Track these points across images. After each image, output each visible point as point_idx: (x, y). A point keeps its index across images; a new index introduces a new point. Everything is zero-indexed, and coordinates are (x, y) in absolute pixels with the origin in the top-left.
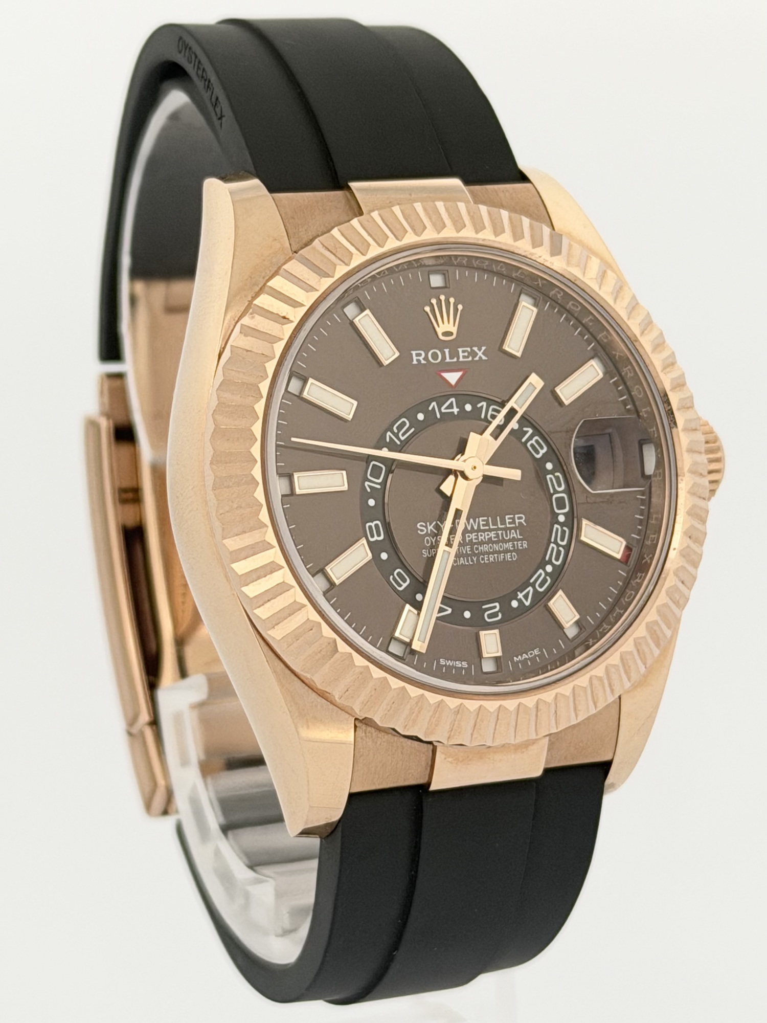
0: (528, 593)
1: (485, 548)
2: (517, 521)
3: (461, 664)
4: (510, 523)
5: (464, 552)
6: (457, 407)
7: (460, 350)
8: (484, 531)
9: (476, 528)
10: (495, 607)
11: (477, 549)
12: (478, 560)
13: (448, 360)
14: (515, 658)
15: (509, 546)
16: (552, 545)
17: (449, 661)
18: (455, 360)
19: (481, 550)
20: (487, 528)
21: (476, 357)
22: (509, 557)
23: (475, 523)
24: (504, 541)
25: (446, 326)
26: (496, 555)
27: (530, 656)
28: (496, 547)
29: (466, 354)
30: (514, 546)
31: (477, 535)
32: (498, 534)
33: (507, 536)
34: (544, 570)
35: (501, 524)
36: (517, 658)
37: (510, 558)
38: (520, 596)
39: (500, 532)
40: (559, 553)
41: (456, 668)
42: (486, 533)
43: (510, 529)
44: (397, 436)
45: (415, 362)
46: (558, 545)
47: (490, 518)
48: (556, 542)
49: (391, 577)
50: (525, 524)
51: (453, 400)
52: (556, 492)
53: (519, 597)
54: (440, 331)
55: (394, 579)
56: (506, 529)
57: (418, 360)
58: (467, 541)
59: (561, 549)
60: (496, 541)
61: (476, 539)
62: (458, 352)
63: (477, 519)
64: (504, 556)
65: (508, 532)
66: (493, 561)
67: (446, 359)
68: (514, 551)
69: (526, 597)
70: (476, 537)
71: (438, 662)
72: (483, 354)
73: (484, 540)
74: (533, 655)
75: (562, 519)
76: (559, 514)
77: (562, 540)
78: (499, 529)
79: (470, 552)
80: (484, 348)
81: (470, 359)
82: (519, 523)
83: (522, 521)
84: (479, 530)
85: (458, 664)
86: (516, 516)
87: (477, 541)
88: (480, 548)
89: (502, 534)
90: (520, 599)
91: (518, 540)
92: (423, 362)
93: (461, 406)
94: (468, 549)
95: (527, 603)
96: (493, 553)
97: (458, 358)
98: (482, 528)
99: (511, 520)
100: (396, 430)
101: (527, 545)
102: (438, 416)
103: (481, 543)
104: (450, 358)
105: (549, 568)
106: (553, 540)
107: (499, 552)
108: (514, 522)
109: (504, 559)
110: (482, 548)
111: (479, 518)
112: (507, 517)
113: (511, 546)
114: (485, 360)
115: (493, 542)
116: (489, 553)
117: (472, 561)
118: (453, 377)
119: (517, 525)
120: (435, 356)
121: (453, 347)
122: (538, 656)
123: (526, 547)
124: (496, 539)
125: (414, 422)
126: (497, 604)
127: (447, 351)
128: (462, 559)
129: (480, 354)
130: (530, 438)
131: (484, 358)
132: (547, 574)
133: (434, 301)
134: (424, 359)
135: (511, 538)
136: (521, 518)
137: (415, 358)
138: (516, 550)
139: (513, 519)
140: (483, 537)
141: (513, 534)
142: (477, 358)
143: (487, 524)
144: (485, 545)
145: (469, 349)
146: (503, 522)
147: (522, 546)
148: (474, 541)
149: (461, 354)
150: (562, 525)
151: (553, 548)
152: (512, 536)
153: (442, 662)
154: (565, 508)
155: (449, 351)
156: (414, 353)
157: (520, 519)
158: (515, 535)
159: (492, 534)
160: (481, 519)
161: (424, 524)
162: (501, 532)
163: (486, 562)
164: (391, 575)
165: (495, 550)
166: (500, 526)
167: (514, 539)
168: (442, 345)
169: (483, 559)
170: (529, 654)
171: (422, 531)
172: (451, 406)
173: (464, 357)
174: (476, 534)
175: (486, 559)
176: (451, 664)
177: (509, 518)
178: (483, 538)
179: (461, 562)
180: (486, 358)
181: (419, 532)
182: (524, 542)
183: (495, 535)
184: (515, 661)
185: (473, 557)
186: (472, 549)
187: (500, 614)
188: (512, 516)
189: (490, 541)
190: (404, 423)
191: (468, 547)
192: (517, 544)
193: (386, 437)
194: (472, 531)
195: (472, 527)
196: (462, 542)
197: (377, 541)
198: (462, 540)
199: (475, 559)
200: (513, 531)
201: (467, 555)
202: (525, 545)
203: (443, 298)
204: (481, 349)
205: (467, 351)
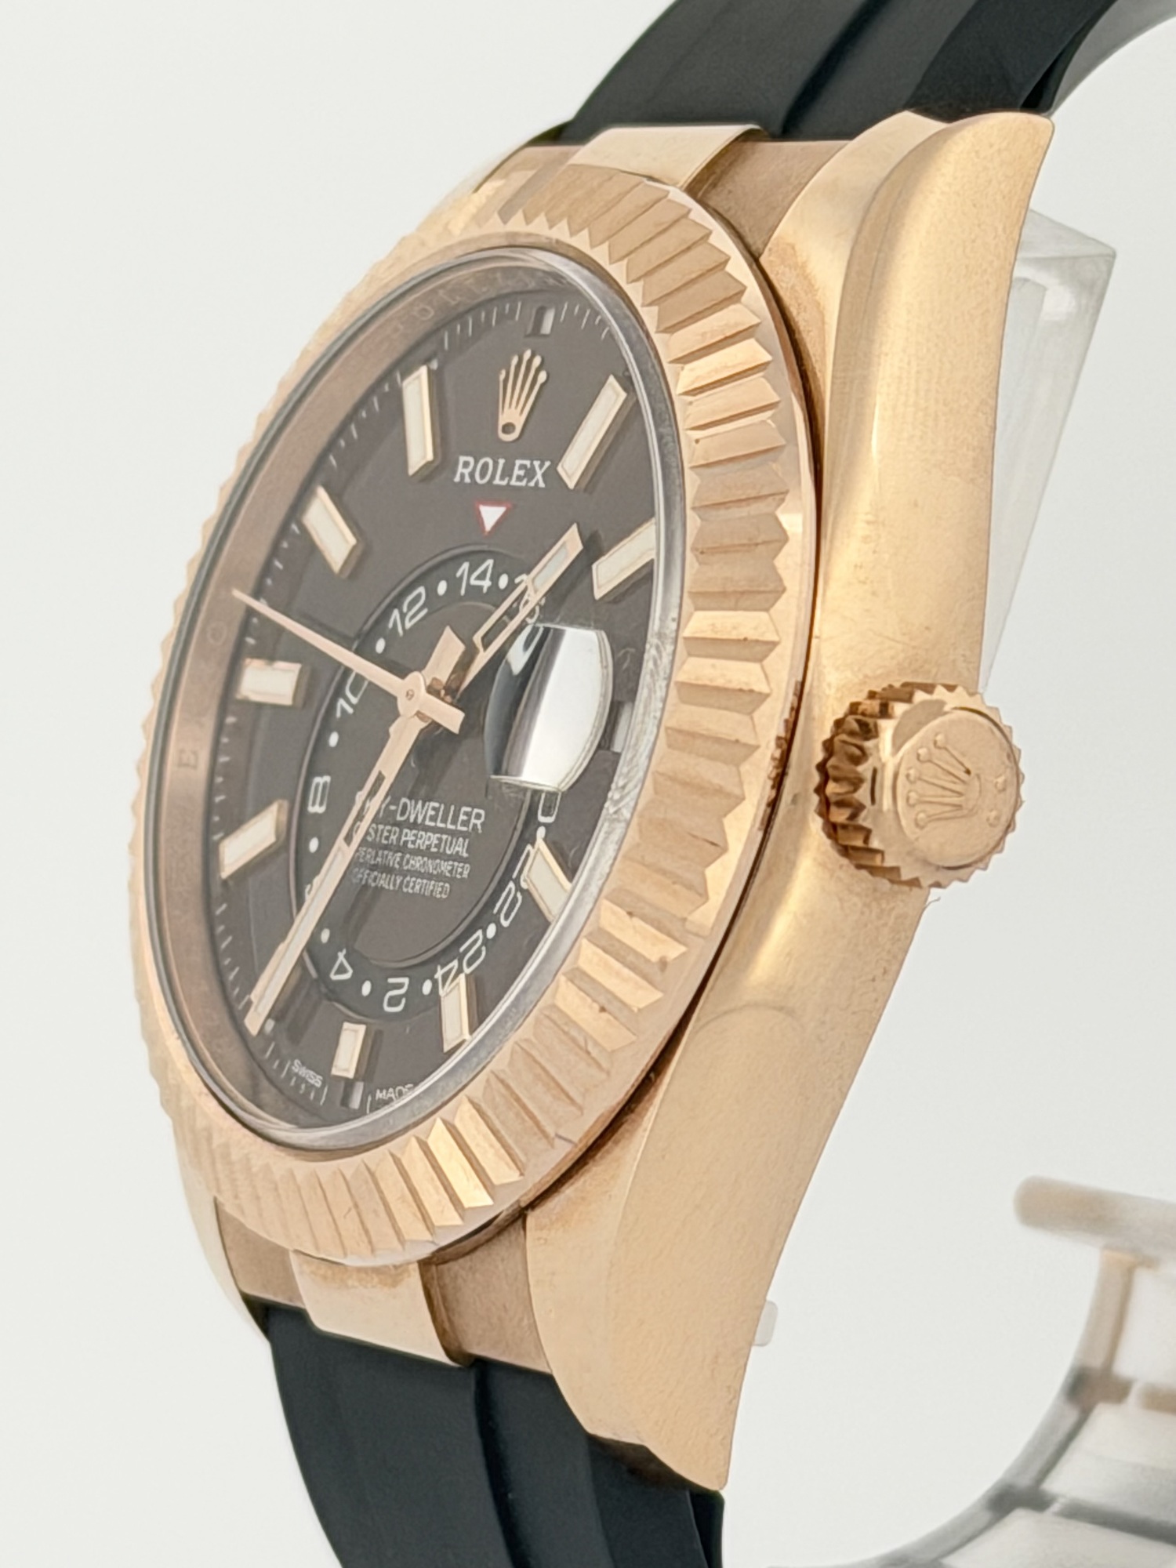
0: (450, 971)
1: (416, 863)
2: (473, 821)
3: (315, 1078)
4: (463, 823)
5: (391, 864)
6: (491, 578)
7: (518, 462)
8: (427, 829)
9: (420, 820)
10: (402, 986)
11: (408, 862)
12: (402, 884)
13: (497, 481)
14: (377, 1092)
16: (511, 884)
17: (304, 1068)
18: (505, 482)
19: (412, 865)
20: (433, 824)
21: (532, 480)
22: (439, 889)
23: (422, 809)
24: (444, 857)
25: (513, 413)
26: (425, 882)
28: (430, 866)
29: (522, 473)
30: (451, 872)
31: (416, 836)
32: (441, 841)
33: (450, 848)
34: (485, 932)
35: (451, 823)
36: (380, 1092)
37: (440, 893)
38: (439, 973)
39: (444, 838)
40: (514, 901)
41: (307, 1084)
42: (428, 834)
43: (459, 835)
44: (403, 618)
45: (457, 479)
46: (518, 887)
47: (442, 806)
48: (517, 882)
50: (480, 830)
51: (489, 563)
53: (435, 976)
54: (502, 420)
56: (454, 834)
57: (461, 475)
58: (401, 844)
59: (519, 896)
60: (434, 853)
61: (412, 842)
62: (515, 466)
63: (427, 804)
64: (434, 886)
65: (455, 839)
66: (418, 892)
67: (495, 477)
68: (449, 880)
69: (444, 978)
70: (414, 838)
71: (290, 1065)
72: (542, 475)
73: (421, 848)
75: (540, 835)
76: (540, 825)
77: (527, 878)
78: (446, 831)
79: (398, 867)
80: (546, 464)
81: (524, 483)
82: (474, 826)
83: (479, 823)
84: (422, 826)
85: (312, 1077)
86: (475, 811)
87: (413, 846)
88: (412, 862)
89: (446, 841)
90: (437, 981)
91: (461, 859)
92: (467, 480)
93: (495, 577)
94: (397, 860)
95: (444, 992)
96: (422, 876)
97: (510, 479)
98: (427, 822)
99: (465, 818)
100: (405, 609)
101: (469, 875)
102: (464, 591)
103: (417, 852)
104: (500, 478)
105: (491, 931)
106: (514, 874)
107: (430, 877)
108: (467, 823)
109: (432, 892)
111: (430, 801)
112: (463, 809)
113: (448, 868)
114: (541, 489)
115: (430, 855)
116: (418, 874)
117: (395, 884)
118: (490, 516)
119: (470, 829)
120: (484, 471)
121: (510, 454)
123: (467, 877)
124: (436, 850)
125: (431, 600)
126: (406, 981)
127: (501, 462)
128: (384, 875)
129: (539, 476)
131: (542, 485)
132: (485, 941)
133: (515, 360)
134: (470, 475)
135: (454, 852)
136: (480, 817)
137: (460, 469)
138: (451, 880)
139: (470, 816)
140: (423, 840)
141: (459, 846)
142: (532, 484)
143: (435, 818)
144: (419, 858)
145: (529, 464)
146: (455, 818)
147: (461, 874)
148: (410, 846)
149: (516, 472)
151: (510, 892)
152: (457, 848)
153: (296, 1065)
154: (551, 814)
155: (504, 465)
156: (462, 459)
157: (478, 818)
158: (461, 849)
159: (435, 840)
160: (431, 804)
162: (447, 837)
163: (410, 891)
165: (427, 871)
166: (449, 826)
167: (456, 857)
168: (497, 449)
169: (408, 884)
172: (484, 575)
173: (518, 478)
174: (416, 832)
175: (411, 884)
176: (303, 1075)
177: (464, 813)
178: (421, 842)
179: (381, 882)
182: (466, 866)
183: (437, 842)
184: (376, 1098)
185: (398, 878)
186: (401, 863)
187: (404, 1001)
188: (469, 810)
189: (427, 851)
190: (419, 597)
191: (398, 855)
192: (457, 868)
193: (389, 619)
194: (414, 824)
195: (417, 817)
196: (395, 843)
197: (316, 814)
198: (397, 839)
199: (398, 881)
200: (461, 840)
201: (392, 871)
202: (467, 871)
203: (527, 354)
204: (543, 466)
205: (526, 467)
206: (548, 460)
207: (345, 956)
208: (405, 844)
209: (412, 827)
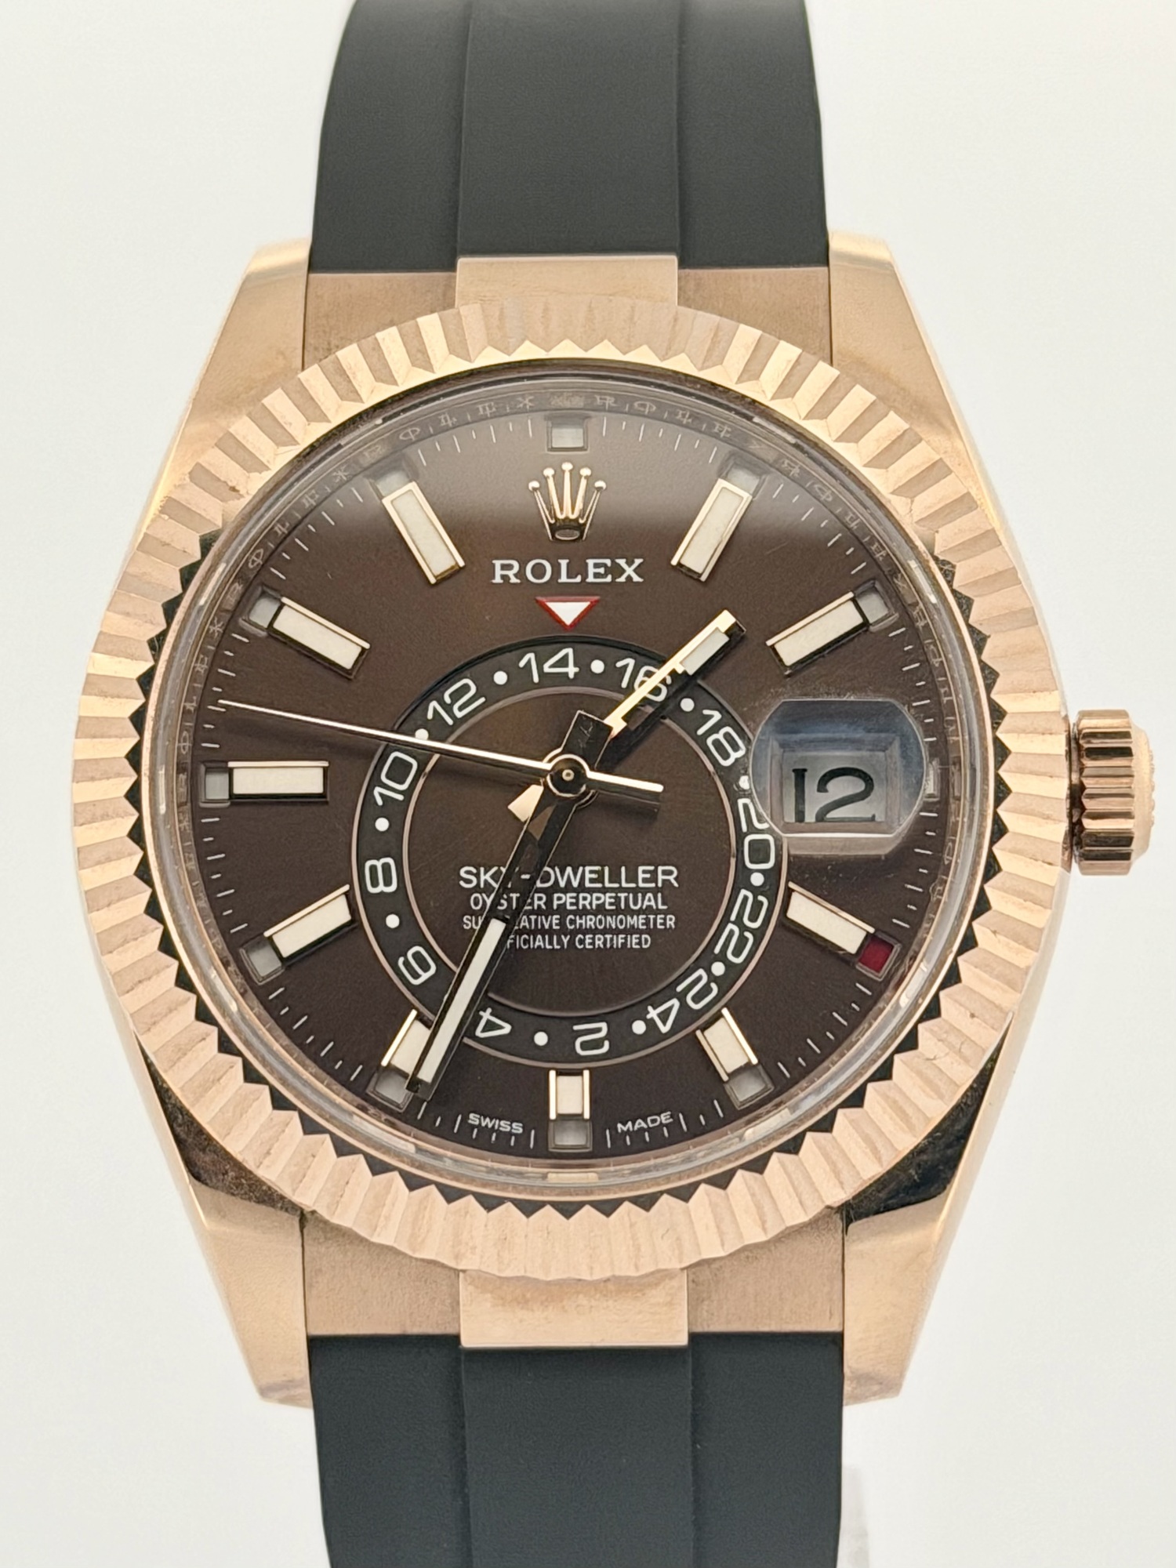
0: (669, 1009)
1: (589, 922)
2: (661, 877)
3: (511, 1125)
4: (645, 880)
5: (547, 927)
6: (576, 665)
7: (591, 562)
8: (591, 891)
9: (575, 884)
10: (599, 1030)
11: (572, 922)
12: (571, 942)
13: (564, 579)
14: (619, 1126)
15: (638, 921)
16: (730, 926)
17: (488, 1120)
18: (578, 579)
19: (581, 925)
20: (599, 885)
21: (620, 576)
22: (634, 941)
23: (575, 874)
24: (629, 912)
25: (567, 519)
26: (608, 937)
27: (651, 1125)
28: (611, 922)
29: (602, 570)
30: (647, 923)
31: (577, 898)
32: (618, 899)
33: (635, 903)
34: (709, 971)
35: (628, 881)
36: (624, 1124)
37: (636, 944)
38: (653, 1013)
39: (623, 895)
40: (743, 941)
41: (499, 1132)
42: (595, 895)
43: (645, 891)
44: (448, 709)
45: (498, 580)
46: (743, 928)
47: (607, 869)
48: (739, 922)
49: (401, 960)
50: (676, 885)
51: (569, 651)
52: (752, 829)
53: (649, 1017)
54: (552, 526)
55: (407, 964)
56: (635, 891)
57: (503, 577)
58: (555, 907)
59: (748, 934)
60: (612, 910)
61: (572, 904)
62: (586, 565)
63: (581, 869)
64: (626, 939)
65: (640, 895)
66: (602, 946)
67: (559, 576)
68: (648, 931)
69: (664, 1017)
70: (574, 901)
71: (465, 1119)
72: (635, 571)
73: (588, 907)
74: (658, 1123)
75: (757, 880)
76: (752, 871)
77: (753, 918)
78: (621, 889)
79: (558, 927)
80: (638, 562)
81: (609, 579)
82: (664, 881)
83: (671, 878)
84: (582, 888)
85: (504, 1125)
86: (660, 869)
87: (574, 908)
88: (578, 921)
89: (627, 899)
90: (652, 1020)
91: (657, 912)
92: (514, 580)
93: (583, 664)
94: (554, 922)
95: (664, 1029)
96: (604, 932)
97: (585, 576)
98: (588, 884)
99: (648, 876)
100: (448, 700)
101: (675, 923)
102: (536, 679)
103: (584, 912)
104: (569, 576)
105: (718, 969)
106: (733, 917)
107: (617, 932)
108: (654, 879)
109: (624, 945)
110: (583, 921)
111: (584, 866)
112: (641, 869)
113: (641, 921)
114: (638, 583)
115: (606, 913)
116: (594, 931)
117: (560, 942)
119: (660, 885)
120: (539, 571)
121: (574, 553)
122: (667, 1125)
123: (673, 926)
124: (614, 907)
125: (487, 689)
126: (604, 1026)
127: (564, 563)
128: (539, 937)
129: (630, 571)
130: (715, 729)
131: (636, 578)
132: (712, 978)
133: (549, 472)
134: (516, 575)
135: (644, 907)
136: (670, 873)
137: (498, 572)
138: (651, 931)
139: (654, 873)
140: (587, 901)
141: (649, 901)
142: (622, 579)
143: (601, 880)
144: (589, 917)
145: (608, 562)
146: (632, 877)
147: (664, 924)
148: (569, 907)
149: (591, 570)
150: (756, 891)
151: (732, 933)
152: (646, 903)
153: (474, 1119)
154: (766, 860)
155: (568, 564)
156: (498, 563)
157: (667, 874)
158: (653, 903)
159: (607, 899)
160: (588, 869)
161: (474, 871)
162: (626, 894)
163: (588, 947)
164: (401, 956)
165: (608, 926)
166: (624, 885)
167: (649, 910)
169: (582, 942)
170: (649, 1119)
171: (468, 881)
172: (563, 662)
173: (596, 575)
174: (574, 895)
175: (588, 941)
176: (490, 1126)
177: (644, 872)
178: (587, 903)
179: (537, 944)
180: (640, 580)
181: (462, 883)
182: (668, 917)
183: (613, 900)
184: (620, 1131)
185: (563, 937)
186: (562, 923)
187: (607, 1043)
188: (651, 868)
189: (600, 910)
190: (466, 688)
191: (555, 917)
192: (655, 920)
193: (427, 709)
194: (568, 888)
195: (569, 881)
196: (544, 907)
197: (382, 893)
198: (545, 904)
199: (565, 940)
200: (649, 895)
201: (550, 932)
202: (671, 922)
203: (568, 467)
204: (633, 562)
205: (605, 565)
206: (638, 558)
207: (492, 1014)
208: (562, 907)
209: (565, 891)
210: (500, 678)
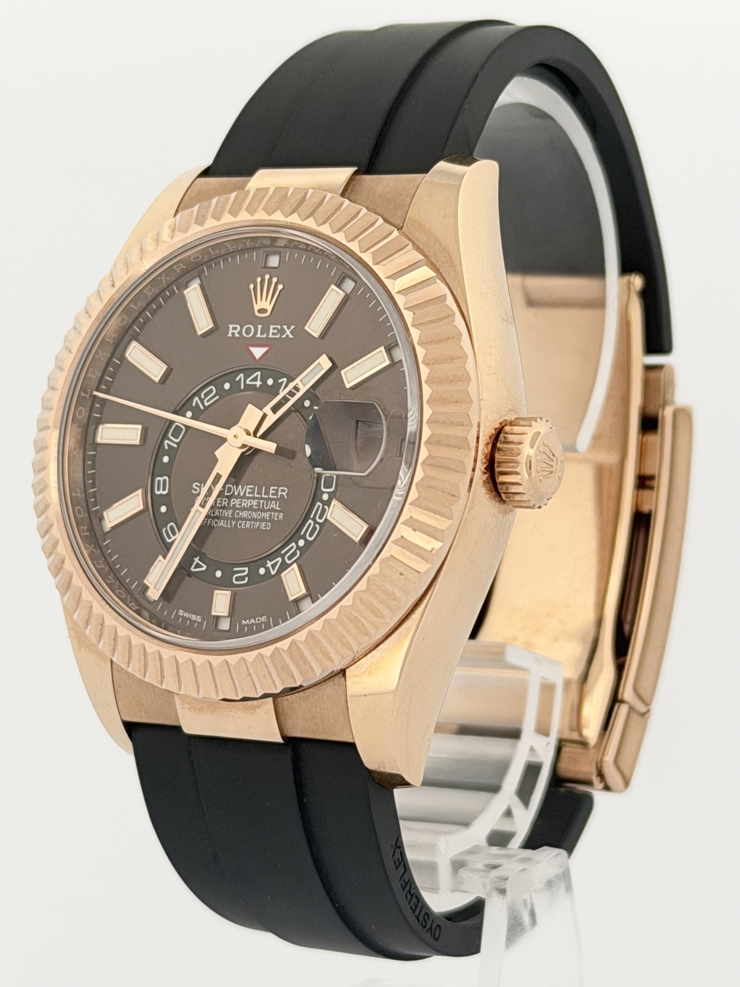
0: (277, 563)
1: (244, 514)
2: (280, 493)
3: (196, 617)
4: (273, 494)
5: (226, 515)
6: (261, 381)
7: (272, 327)
8: (248, 498)
9: (242, 494)
10: (244, 571)
11: (238, 514)
12: (236, 524)
13: (259, 335)
14: (243, 621)
15: (266, 515)
16: (310, 521)
17: (187, 613)
18: (265, 336)
19: (241, 515)
20: (252, 496)
21: (283, 335)
22: (264, 525)
23: (242, 489)
24: (263, 510)
25: (264, 304)
26: (252, 522)
27: (257, 622)
28: (255, 515)
29: (276, 331)
30: (270, 517)
31: (241, 502)
32: (259, 503)
33: (267, 506)
34: (297, 544)
35: (265, 494)
36: (245, 621)
37: (264, 527)
38: (269, 564)
40: (314, 529)
41: (190, 620)
42: (250, 501)
43: (272, 500)
44: (202, 401)
45: (230, 335)
46: (315, 522)
47: (256, 487)
48: (314, 519)
49: (164, 529)
50: (286, 497)
51: (258, 373)
53: (267, 566)
54: (257, 307)
55: (167, 531)
56: (268, 499)
57: (232, 334)
58: (231, 506)
59: (317, 526)
60: (256, 509)
61: (239, 505)
62: (269, 328)
63: (245, 486)
64: (260, 524)
65: (269, 502)
66: (249, 527)
67: (257, 334)
68: (269, 521)
70: (240, 503)
71: (177, 612)
72: (291, 332)
73: (246, 507)
74: (260, 621)
75: (325, 497)
76: (324, 492)
77: (320, 517)
78: (262, 498)
79: (231, 516)
80: (292, 327)
81: (278, 336)
82: (281, 495)
83: (285, 494)
84: (244, 497)
85: (194, 617)
86: (280, 488)
87: (239, 507)
88: (240, 514)
89: (263, 503)
90: (268, 568)
91: (276, 511)
92: (237, 335)
93: (264, 380)
94: (230, 513)
95: (273, 573)
96: (250, 520)
97: (268, 334)
98: (247, 495)
99: (274, 492)
100: (203, 396)
102: (242, 387)
103: (244, 509)
104: (261, 334)
105: (301, 543)
106: (312, 516)
107: (256, 520)
108: (276, 494)
109: (259, 527)
110: (242, 514)
111: (247, 486)
112: (272, 488)
113: (268, 515)
114: (291, 338)
115: (253, 510)
116: (246, 519)
117: (231, 524)
118: (258, 352)
119: (279, 497)
120: (248, 331)
121: (266, 323)
122: (264, 623)
123: (282, 519)
124: (257, 507)
125: (221, 392)
126: (247, 569)
127: (260, 327)
128: (222, 521)
129: (288, 332)
131: (291, 336)
132: (298, 547)
133: (258, 280)
134: (238, 333)
135: (270, 508)
137: (231, 331)
138: (271, 520)
139: (277, 491)
140: (246, 503)
141: (273, 505)
142: (284, 336)
143: (253, 493)
144: (245, 512)
145: (279, 327)
146: (267, 493)
147: (278, 517)
148: (237, 506)
149: (271, 331)
150: (323, 503)
151: (310, 524)
152: (271, 506)
153: (181, 612)
154: (331, 487)
155: (262, 328)
156: (231, 326)
157: (283, 492)
158: (274, 506)
159: (255, 502)
160: (248, 486)
161: (199, 485)
162: (263, 501)
163: (243, 527)
164: (164, 527)
165: (253, 517)
166: (263, 496)
167: (273, 510)
168: (256, 321)
169: (240, 524)
170: (257, 619)
171: (196, 490)
172: (255, 379)
173: (273, 334)
174: (240, 500)
175: (243, 524)
176: (187, 616)
177: (273, 490)
178: (245, 504)
179: (221, 524)
180: (292, 337)
181: (193, 491)
182: (280, 514)
183: (257, 504)
184: (243, 624)
185: (233, 522)
186: (233, 514)
187: (247, 578)
188: (276, 488)
189: (251, 508)
190: (211, 391)
191: (231, 511)
192: (274, 515)
193: (193, 402)
194: (239, 496)
195: (239, 493)
196: (226, 505)
197: (161, 495)
198: (227, 504)
199: (233, 523)
200: (274, 502)
201: (227, 518)
202: (281, 516)
203: (267, 277)
204: (290, 328)
205: (277, 329)
206: (293, 325)
207: (199, 560)
208: (234, 505)
209: (237, 497)
210: (227, 386)
